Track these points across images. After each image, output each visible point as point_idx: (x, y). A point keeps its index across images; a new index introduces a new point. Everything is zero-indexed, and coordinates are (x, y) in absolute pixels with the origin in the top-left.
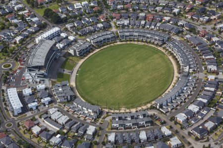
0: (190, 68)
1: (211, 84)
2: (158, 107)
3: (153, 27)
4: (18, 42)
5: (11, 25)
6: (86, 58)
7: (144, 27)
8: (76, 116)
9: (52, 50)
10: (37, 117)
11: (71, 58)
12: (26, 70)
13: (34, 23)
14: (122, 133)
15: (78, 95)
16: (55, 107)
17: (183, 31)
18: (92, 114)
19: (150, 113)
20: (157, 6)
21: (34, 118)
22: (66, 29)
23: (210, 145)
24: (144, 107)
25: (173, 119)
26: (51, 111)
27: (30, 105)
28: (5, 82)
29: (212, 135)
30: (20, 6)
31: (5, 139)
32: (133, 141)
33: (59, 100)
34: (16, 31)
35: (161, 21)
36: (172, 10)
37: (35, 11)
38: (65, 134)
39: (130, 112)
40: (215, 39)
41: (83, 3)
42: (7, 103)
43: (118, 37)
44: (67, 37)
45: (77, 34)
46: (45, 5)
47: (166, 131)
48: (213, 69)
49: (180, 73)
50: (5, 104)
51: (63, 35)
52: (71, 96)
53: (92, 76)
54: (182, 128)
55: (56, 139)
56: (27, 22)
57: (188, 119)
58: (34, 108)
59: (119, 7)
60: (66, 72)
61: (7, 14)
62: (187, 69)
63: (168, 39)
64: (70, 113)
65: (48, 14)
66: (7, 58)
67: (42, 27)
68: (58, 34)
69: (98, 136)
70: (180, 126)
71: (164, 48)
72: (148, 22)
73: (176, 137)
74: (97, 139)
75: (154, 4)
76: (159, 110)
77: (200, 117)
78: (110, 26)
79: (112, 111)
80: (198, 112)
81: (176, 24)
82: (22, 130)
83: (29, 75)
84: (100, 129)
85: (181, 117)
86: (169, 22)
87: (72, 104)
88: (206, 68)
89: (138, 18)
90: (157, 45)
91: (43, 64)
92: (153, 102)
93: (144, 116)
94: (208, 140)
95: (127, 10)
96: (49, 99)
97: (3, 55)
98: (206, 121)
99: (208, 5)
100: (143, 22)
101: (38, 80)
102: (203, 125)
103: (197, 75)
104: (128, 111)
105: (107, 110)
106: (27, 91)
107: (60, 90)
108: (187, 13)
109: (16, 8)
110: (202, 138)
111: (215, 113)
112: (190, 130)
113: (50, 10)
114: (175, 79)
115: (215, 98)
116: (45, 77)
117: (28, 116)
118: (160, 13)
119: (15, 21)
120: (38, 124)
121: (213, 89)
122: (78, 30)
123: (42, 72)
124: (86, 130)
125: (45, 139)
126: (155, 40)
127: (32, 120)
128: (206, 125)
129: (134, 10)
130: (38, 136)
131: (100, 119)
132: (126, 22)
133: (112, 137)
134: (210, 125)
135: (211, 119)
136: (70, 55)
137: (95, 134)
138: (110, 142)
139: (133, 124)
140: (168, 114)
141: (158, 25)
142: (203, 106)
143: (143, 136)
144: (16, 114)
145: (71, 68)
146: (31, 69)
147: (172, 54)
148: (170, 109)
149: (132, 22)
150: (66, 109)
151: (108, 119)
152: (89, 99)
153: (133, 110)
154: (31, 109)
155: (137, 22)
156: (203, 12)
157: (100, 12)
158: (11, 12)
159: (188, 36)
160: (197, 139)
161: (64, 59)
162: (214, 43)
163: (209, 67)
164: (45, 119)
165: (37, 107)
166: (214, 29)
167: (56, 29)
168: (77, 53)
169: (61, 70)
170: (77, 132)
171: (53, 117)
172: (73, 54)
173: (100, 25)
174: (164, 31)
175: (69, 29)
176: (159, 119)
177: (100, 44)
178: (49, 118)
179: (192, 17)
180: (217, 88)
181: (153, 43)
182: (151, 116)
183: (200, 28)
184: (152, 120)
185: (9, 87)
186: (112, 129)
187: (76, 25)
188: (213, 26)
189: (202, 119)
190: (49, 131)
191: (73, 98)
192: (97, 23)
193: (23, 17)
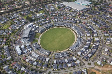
0: (81, 35)
1: (88, 41)
2: (71, 50)
3: (66, 21)
4: (18, 29)
5: (15, 23)
6: (43, 33)
7: (63, 22)
8: (41, 55)
9: (31, 31)
10: (27, 56)
11: (37, 34)
12: (22, 39)
13: (23, 22)
14: (59, 60)
15: (41, 47)
16: (33, 52)
17: (77, 22)
18: (47, 54)
19: (68, 52)
20: (67, 14)
21: (26, 56)
22: (35, 24)
23: (90, 62)
24: (66, 50)
25: (76, 54)
26: (32, 53)
27: (24, 52)
28: (14, 43)
29: (91, 59)
30: (18, 16)
31: (16, 64)
32: (63, 63)
33: (35, 49)
34: (17, 25)
35: (69, 19)
36: (72, 15)
37: (23, 17)
38: (38, 61)
39: (61, 52)
40: (88, 25)
41: (40, 14)
42: (16, 51)
43: (54, 25)
44: (35, 26)
45: (39, 25)
46: (26, 15)
47: (74, 58)
48: (89, 35)
49: (77, 37)
50: (15, 51)
51: (34, 25)
52: (39, 48)
53: (46, 40)
54: (80, 57)
55: (35, 63)
56: (21, 22)
57: (82, 53)
58: (26, 53)
59: (53, 15)
60: (36, 39)
61: (13, 19)
62: (80, 36)
63: (72, 25)
64: (39, 54)
65: (28, 18)
66: (14, 35)
67: (26, 23)
68: (32, 25)
69: (50, 61)
70: (79, 56)
71: (71, 29)
72: (64, 20)
73: (78, 60)
74: (50, 63)
75: (66, 13)
76: (71, 51)
77: (86, 53)
78: (51, 22)
79: (54, 52)
80: (85, 51)
81: (74, 20)
82: (22, 61)
83: (23, 40)
84: (51, 59)
85: (79, 53)
86: (72, 19)
87: (40, 50)
88: (86, 35)
89: (60, 18)
90: (68, 28)
91: (28, 36)
92: (69, 48)
93: (66, 53)
94: (89, 61)
95: (56, 15)
96: (31, 49)
97: (13, 34)
98: (88, 54)
99: (85, 13)
100: (62, 20)
101: (26, 42)
102: (87, 55)
103: (83, 38)
104: (60, 52)
105: (52, 52)
106: (23, 47)
107: (35, 45)
108: (78, 16)
109: (16, 17)
110: (87, 60)
111: (91, 51)
112: (83, 57)
113: (29, 17)
114: (76, 39)
115: (90, 46)
116: (29, 41)
117: (24, 55)
118: (68, 16)
119: (16, 21)
120: (28, 58)
121: (89, 43)
122: (39, 23)
123: (28, 39)
124: (46, 60)
125: (31, 64)
126: (67, 26)
127: (25, 57)
128: (88, 55)
129: (59, 16)
130: (28, 62)
131: (50, 55)
132: (56, 20)
133: (55, 62)
134: (89, 55)
135: (90, 53)
136: (37, 32)
137: (49, 61)
138: (54, 63)
139: (62, 56)
140: (74, 52)
141: (68, 20)
142: (87, 49)
143: (66, 60)
144: (19, 55)
145: (38, 37)
146: (24, 38)
147: (74, 31)
148: (75, 50)
149: (58, 20)
150: (37, 52)
151: (53, 55)
152: (45, 48)
153: (62, 52)
154: (25, 53)
155: (60, 20)
156: (83, 15)
157: (47, 17)
158: (14, 18)
159: (79, 24)
160: (85, 60)
161: (35, 34)
162: (88, 26)
163: (87, 35)
164: (30, 56)
165: (27, 52)
166: (88, 21)
167: (31, 24)
168: (40, 32)
169: (34, 38)
170: (42, 60)
171: (33, 55)
172: (38, 32)
173: (47, 21)
174: (70, 23)
175: (36, 23)
176: (71, 54)
177: (48, 28)
178: (31, 56)
179: (80, 18)
180: (91, 42)
181: (67, 27)
182: (69, 53)
183: (83, 21)
184: (69, 55)
185: (16, 45)
186: (55, 59)
187: (38, 22)
188: (87, 20)
189: (87, 53)
190: (32, 60)
191: (40, 48)
192: (46, 21)
193: (19, 20)
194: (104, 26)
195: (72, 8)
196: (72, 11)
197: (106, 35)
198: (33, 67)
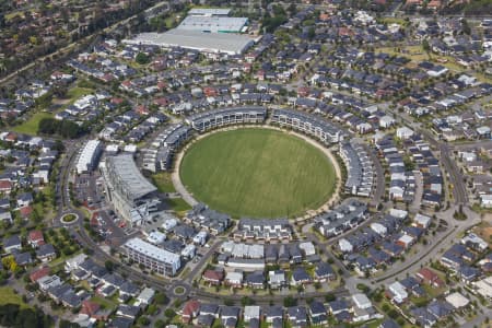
3: (230, 102)
4: (46, 180)
7: (216, 107)
20: (201, 75)
21: (210, 266)
22: (102, 141)
24: (334, 200)
26: (226, 248)
27: (184, 253)
29: (447, 199)
34: (22, 166)
35: (230, 92)
40: (327, 94)
44: (122, 150)
46: (20, 118)
48: (366, 128)
49: (328, 147)
51: (111, 149)
52: (228, 221)
55: (276, 278)
58: (192, 255)
60: (172, 196)
62: (337, 138)
67: (60, 149)
70: (403, 204)
71: (272, 124)
77: (412, 185)
78: (167, 118)
79: (301, 219)
80: (407, 180)
81: (256, 91)
83: (136, 213)
86: (242, 90)
87: (240, 230)
88: (355, 130)
90: (257, 123)
92: (337, 190)
96: (204, 233)
97: (45, 206)
100: (210, 99)
101: (150, 218)
102: (426, 191)
104: (320, 211)
105: (291, 221)
106: (157, 237)
107: (202, 218)
108: (251, 74)
111: (425, 175)
112: (418, 202)
116: (159, 209)
117: (193, 268)
121: (394, 149)
122: (124, 136)
124: (302, 251)
125: (260, 284)
126: (252, 116)
128: (432, 189)
130: (242, 285)
131: (298, 234)
132: (187, 105)
135: (428, 182)
141: (235, 97)
142: (405, 171)
143: (379, 228)
144: (174, 271)
145: (173, 189)
146: (140, 201)
148: (369, 190)
150: (236, 240)
151: (306, 230)
153: (326, 208)
154: (189, 258)
157: (127, 104)
160: (438, 209)
162: (329, 100)
164: (225, 261)
165: (195, 252)
166: (309, 84)
167: (90, 147)
168: (162, 165)
169: (164, 196)
170: (290, 259)
171: (238, 254)
172: (154, 169)
173: (152, 120)
178: (229, 258)
179: (265, 79)
181: (250, 123)
183: (290, 88)
186: (329, 238)
187: (112, 130)
188: (302, 81)
192: (143, 119)
194: (381, 85)
195: (200, 49)
196: (212, 62)
197: (419, 111)
198: (276, 293)
